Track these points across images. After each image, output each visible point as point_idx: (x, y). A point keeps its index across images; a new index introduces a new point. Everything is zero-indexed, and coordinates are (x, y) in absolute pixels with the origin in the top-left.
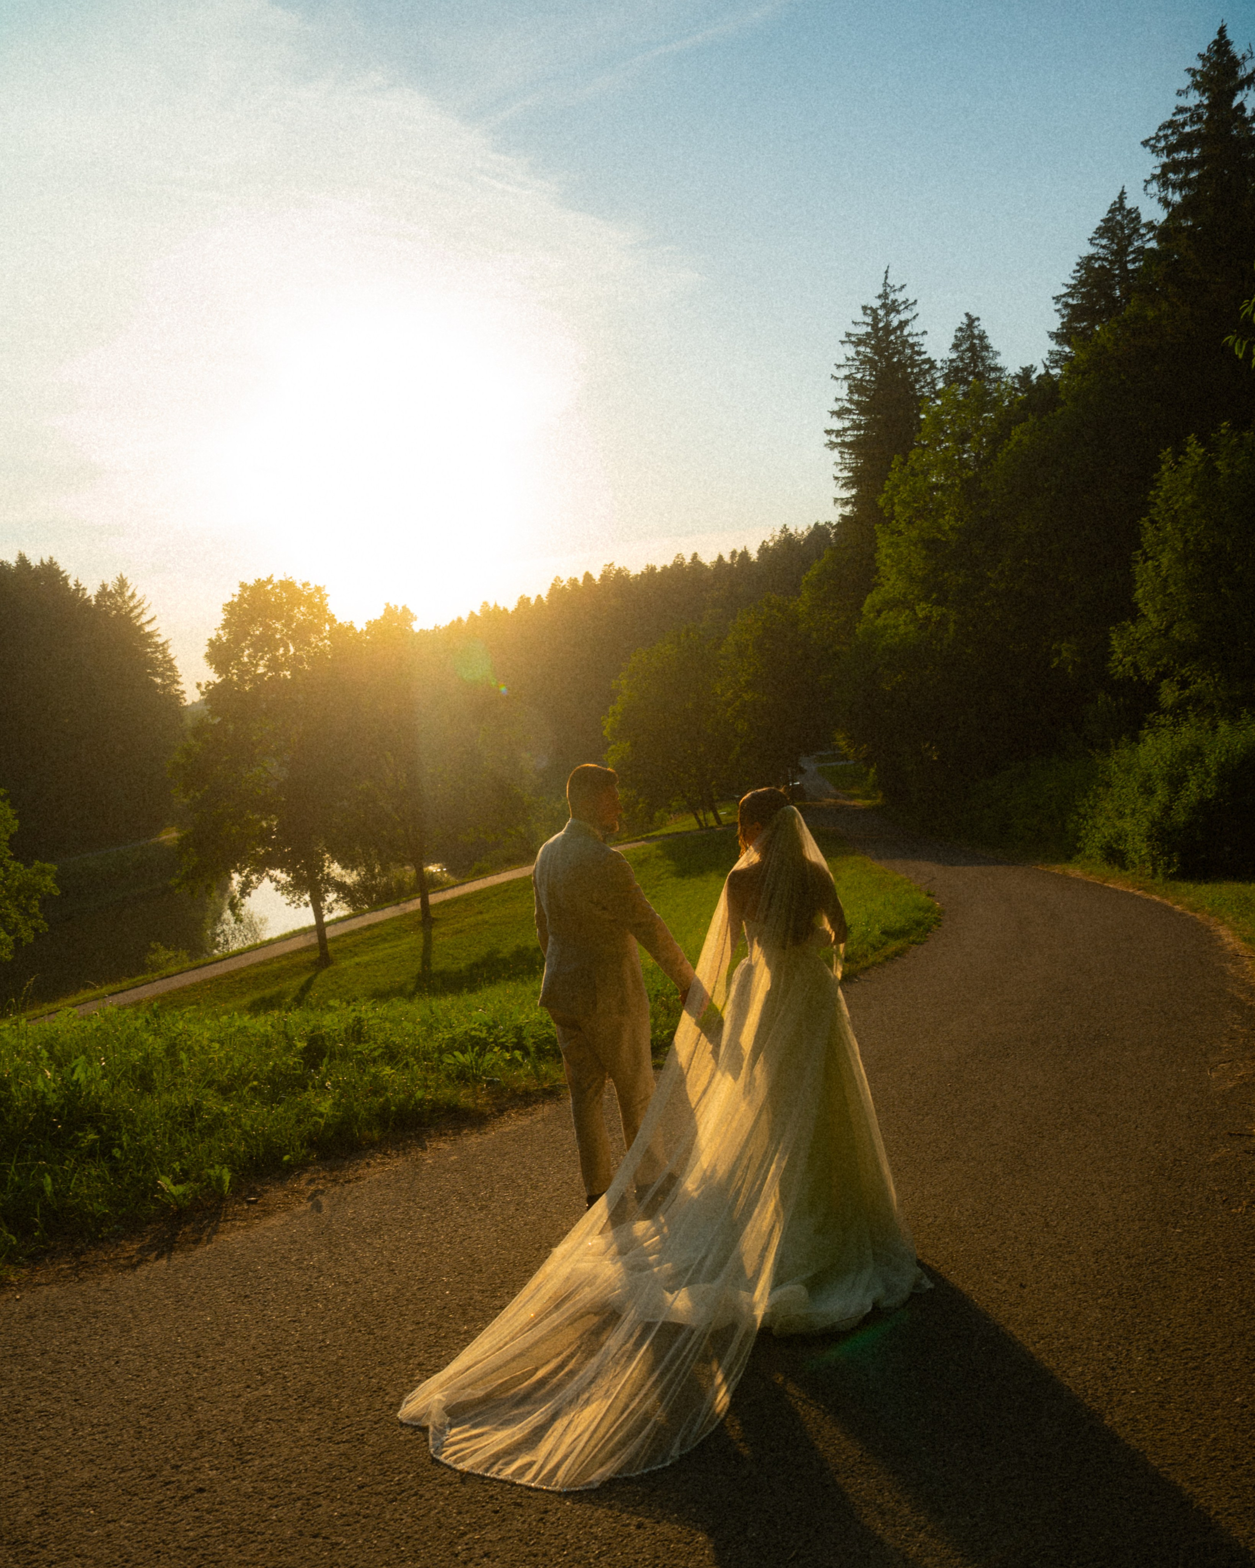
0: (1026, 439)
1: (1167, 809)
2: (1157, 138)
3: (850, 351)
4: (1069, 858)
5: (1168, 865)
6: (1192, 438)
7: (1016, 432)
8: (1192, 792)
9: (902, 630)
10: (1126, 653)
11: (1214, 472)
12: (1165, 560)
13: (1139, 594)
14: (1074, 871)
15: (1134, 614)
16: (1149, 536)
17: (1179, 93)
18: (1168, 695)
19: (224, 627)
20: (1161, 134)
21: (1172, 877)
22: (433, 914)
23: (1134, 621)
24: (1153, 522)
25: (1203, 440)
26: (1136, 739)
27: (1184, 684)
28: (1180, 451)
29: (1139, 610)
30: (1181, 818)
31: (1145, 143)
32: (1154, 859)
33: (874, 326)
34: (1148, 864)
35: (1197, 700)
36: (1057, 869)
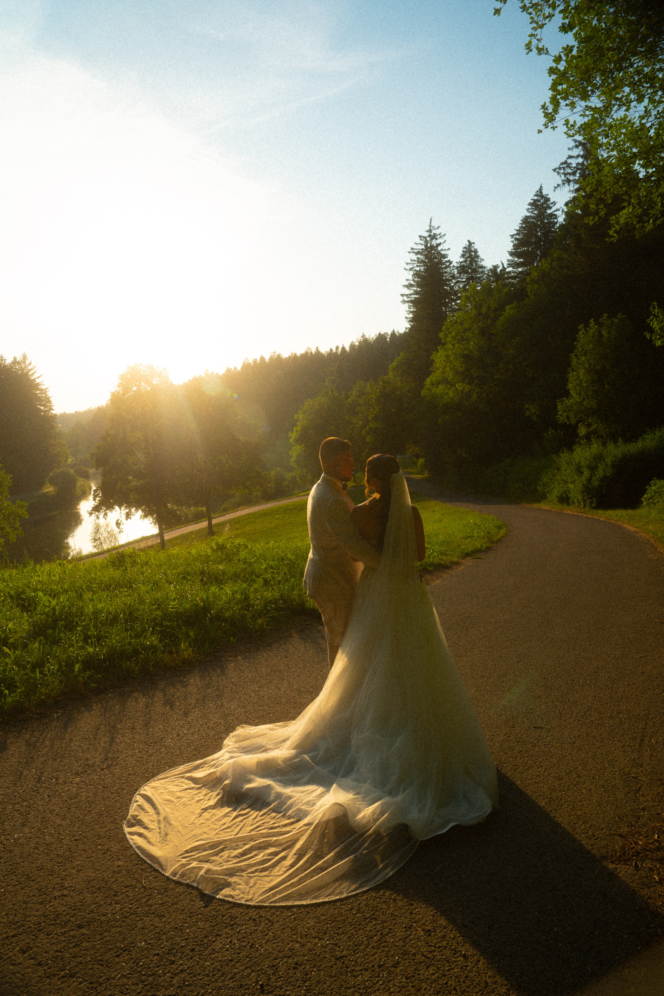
0: (512, 311)
1: (589, 480)
2: (560, 168)
3: (415, 257)
4: (539, 501)
5: (591, 503)
6: (592, 320)
7: (508, 308)
8: (600, 473)
9: (451, 395)
10: (564, 411)
11: (601, 336)
12: (582, 372)
13: (570, 386)
14: (544, 506)
15: (567, 394)
16: (574, 361)
17: (569, 149)
18: (582, 431)
20: (561, 166)
21: (594, 508)
22: (214, 529)
23: (567, 398)
24: (576, 355)
25: (598, 323)
26: (571, 450)
27: (589, 426)
28: (587, 325)
29: (570, 393)
30: (596, 483)
31: (554, 170)
32: (585, 501)
33: (426, 246)
34: (582, 503)
35: (594, 432)
36: (536, 506)
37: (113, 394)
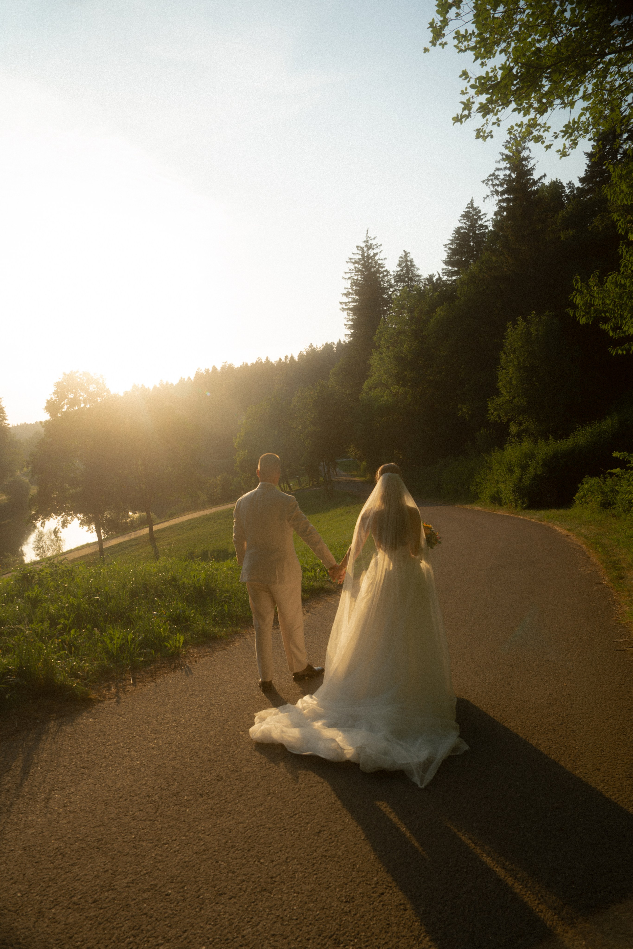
0: (442, 313)
1: (520, 480)
2: (488, 180)
3: (352, 266)
4: (473, 502)
5: (523, 503)
6: (520, 318)
7: (438, 310)
8: (531, 472)
9: (386, 398)
10: (495, 410)
11: (530, 333)
12: (511, 370)
13: (500, 384)
14: (477, 507)
15: (497, 393)
16: (503, 358)
17: (497, 162)
18: (514, 429)
19: (54, 394)
20: (490, 178)
21: (525, 508)
22: (155, 536)
23: (498, 396)
24: (505, 353)
25: (525, 319)
26: (502, 448)
27: (520, 424)
28: (515, 323)
29: (500, 391)
30: (527, 482)
31: (483, 182)
32: (516, 501)
33: (363, 255)
34: (513, 503)
35: (526, 431)
36: (468, 507)
37: (48, 402)
